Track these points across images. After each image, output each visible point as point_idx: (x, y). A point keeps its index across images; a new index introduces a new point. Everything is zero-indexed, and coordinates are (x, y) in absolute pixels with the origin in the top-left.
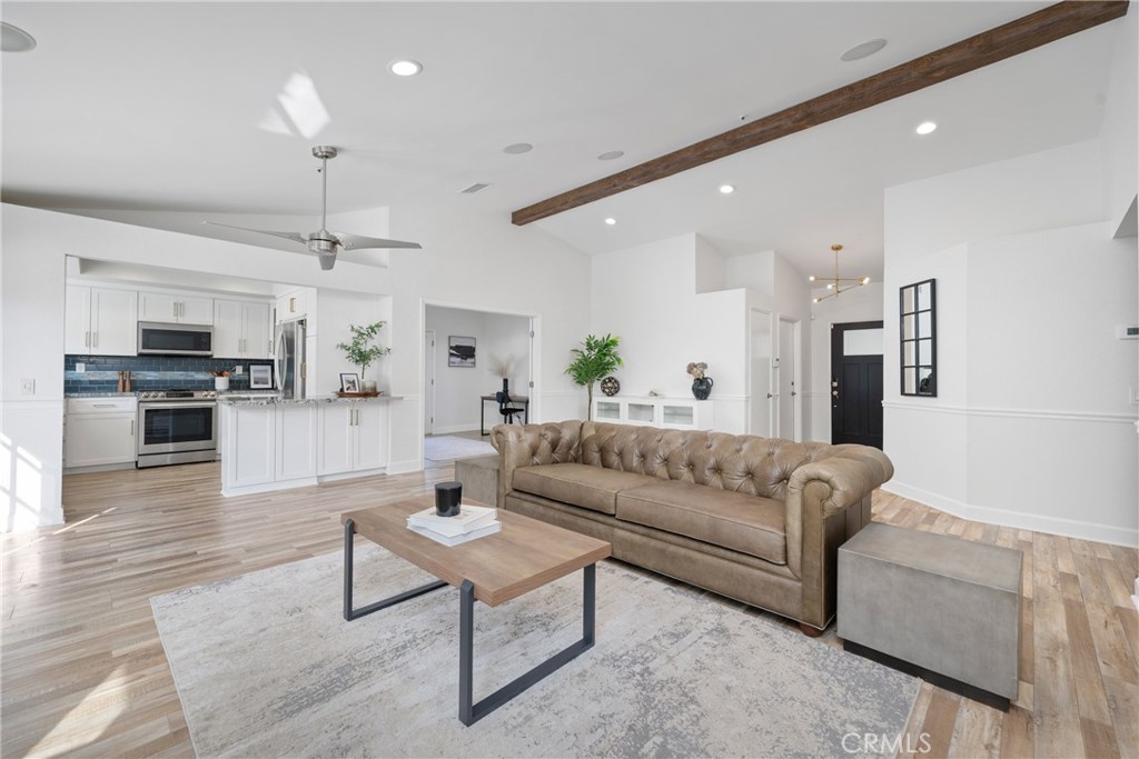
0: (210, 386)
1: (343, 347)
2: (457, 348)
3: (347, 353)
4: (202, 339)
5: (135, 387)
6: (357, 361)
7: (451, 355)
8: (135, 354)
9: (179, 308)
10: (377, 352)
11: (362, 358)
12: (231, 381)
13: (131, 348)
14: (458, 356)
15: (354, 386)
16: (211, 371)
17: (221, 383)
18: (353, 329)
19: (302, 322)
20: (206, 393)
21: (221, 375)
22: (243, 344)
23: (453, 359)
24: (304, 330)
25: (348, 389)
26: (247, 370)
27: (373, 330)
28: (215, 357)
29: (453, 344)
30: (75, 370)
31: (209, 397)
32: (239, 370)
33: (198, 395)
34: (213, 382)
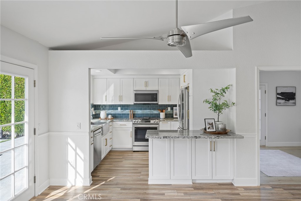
0: (157, 117)
1: (207, 101)
2: (282, 94)
3: (209, 105)
4: (154, 96)
5: (134, 116)
6: (215, 110)
7: (278, 98)
8: (133, 104)
9: (146, 84)
10: (226, 105)
11: (217, 108)
12: (166, 114)
13: (131, 101)
14: (283, 99)
15: (213, 126)
16: (159, 109)
17: (162, 115)
18: (212, 91)
19: (187, 88)
20: (154, 121)
21: (162, 111)
22: (169, 98)
23: (279, 101)
24: (188, 92)
25: (209, 128)
26: (172, 109)
27: (224, 91)
28: (159, 104)
29: (279, 92)
30: (118, 110)
31: (156, 123)
32: (169, 109)
33: (152, 122)
34: (159, 114)
